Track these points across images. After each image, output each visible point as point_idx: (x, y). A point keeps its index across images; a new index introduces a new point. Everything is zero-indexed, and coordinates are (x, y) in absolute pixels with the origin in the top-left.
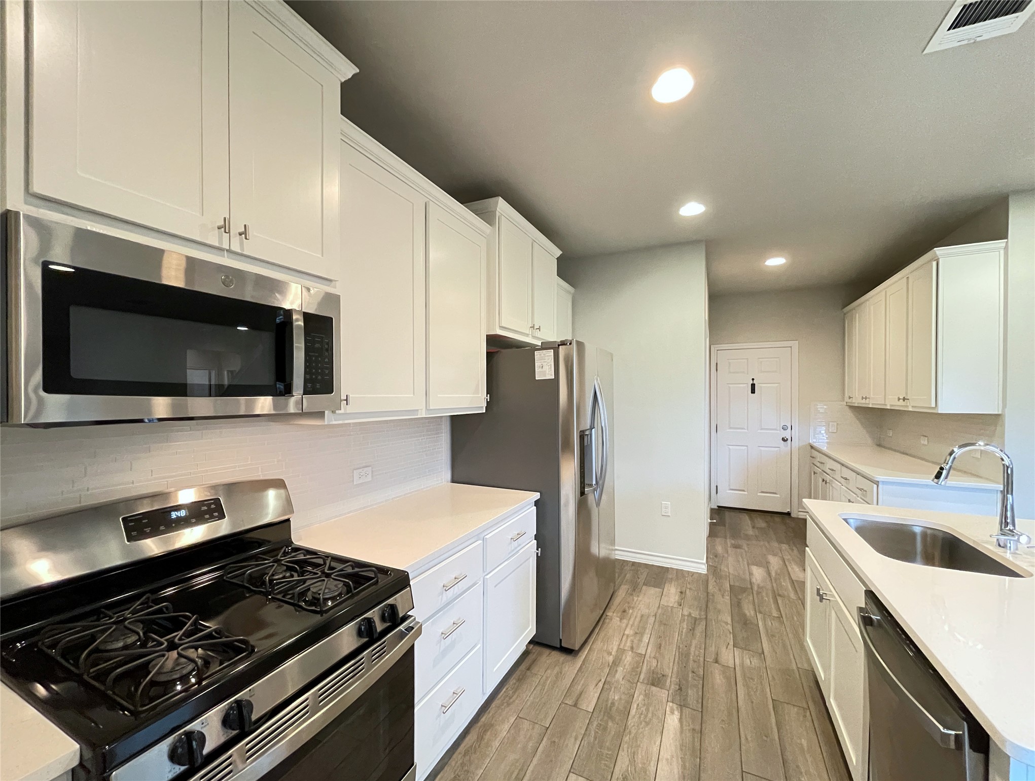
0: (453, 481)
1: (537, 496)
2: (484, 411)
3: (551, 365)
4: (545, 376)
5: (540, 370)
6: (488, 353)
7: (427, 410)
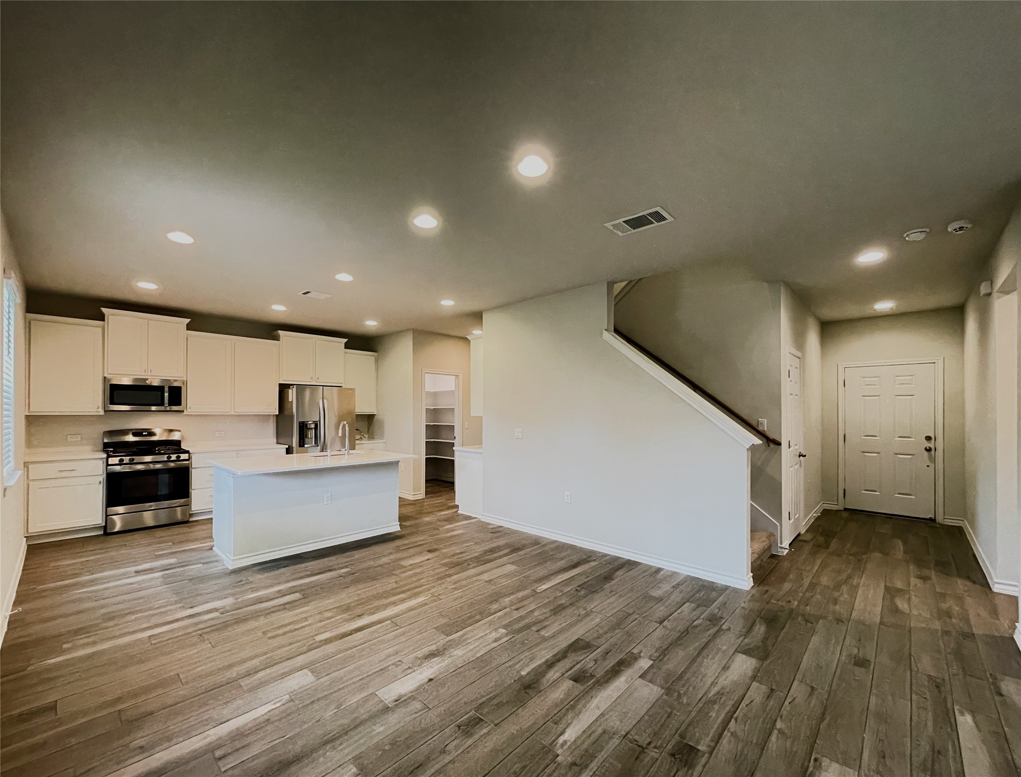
0: (277, 443)
1: (287, 446)
2: (279, 413)
6: (279, 391)
7: (235, 412)
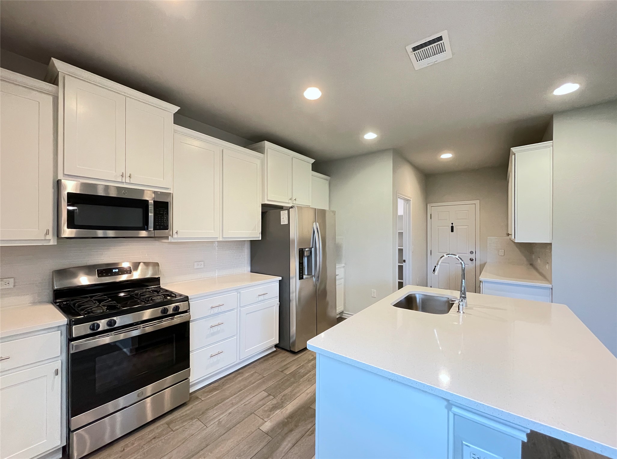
0: (251, 272)
1: (280, 278)
2: (261, 239)
3: (286, 218)
4: (284, 223)
5: (283, 220)
6: (262, 213)
7: (223, 237)
